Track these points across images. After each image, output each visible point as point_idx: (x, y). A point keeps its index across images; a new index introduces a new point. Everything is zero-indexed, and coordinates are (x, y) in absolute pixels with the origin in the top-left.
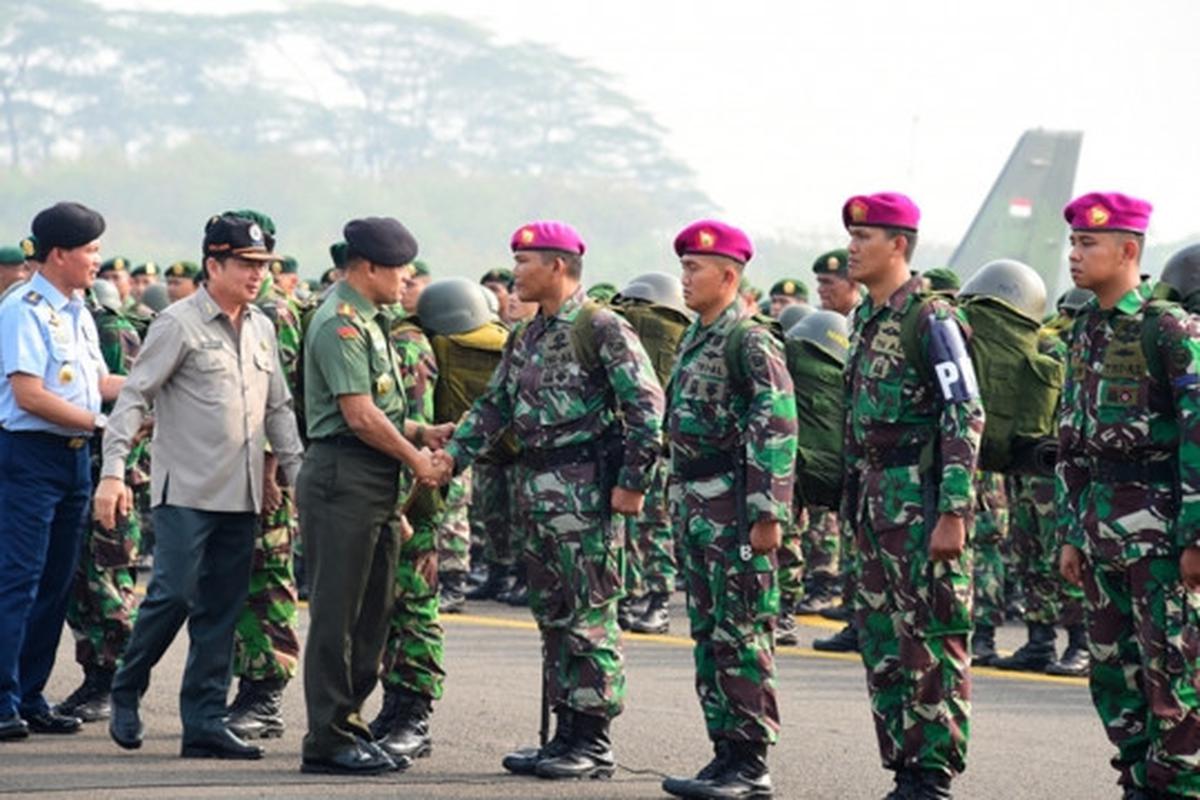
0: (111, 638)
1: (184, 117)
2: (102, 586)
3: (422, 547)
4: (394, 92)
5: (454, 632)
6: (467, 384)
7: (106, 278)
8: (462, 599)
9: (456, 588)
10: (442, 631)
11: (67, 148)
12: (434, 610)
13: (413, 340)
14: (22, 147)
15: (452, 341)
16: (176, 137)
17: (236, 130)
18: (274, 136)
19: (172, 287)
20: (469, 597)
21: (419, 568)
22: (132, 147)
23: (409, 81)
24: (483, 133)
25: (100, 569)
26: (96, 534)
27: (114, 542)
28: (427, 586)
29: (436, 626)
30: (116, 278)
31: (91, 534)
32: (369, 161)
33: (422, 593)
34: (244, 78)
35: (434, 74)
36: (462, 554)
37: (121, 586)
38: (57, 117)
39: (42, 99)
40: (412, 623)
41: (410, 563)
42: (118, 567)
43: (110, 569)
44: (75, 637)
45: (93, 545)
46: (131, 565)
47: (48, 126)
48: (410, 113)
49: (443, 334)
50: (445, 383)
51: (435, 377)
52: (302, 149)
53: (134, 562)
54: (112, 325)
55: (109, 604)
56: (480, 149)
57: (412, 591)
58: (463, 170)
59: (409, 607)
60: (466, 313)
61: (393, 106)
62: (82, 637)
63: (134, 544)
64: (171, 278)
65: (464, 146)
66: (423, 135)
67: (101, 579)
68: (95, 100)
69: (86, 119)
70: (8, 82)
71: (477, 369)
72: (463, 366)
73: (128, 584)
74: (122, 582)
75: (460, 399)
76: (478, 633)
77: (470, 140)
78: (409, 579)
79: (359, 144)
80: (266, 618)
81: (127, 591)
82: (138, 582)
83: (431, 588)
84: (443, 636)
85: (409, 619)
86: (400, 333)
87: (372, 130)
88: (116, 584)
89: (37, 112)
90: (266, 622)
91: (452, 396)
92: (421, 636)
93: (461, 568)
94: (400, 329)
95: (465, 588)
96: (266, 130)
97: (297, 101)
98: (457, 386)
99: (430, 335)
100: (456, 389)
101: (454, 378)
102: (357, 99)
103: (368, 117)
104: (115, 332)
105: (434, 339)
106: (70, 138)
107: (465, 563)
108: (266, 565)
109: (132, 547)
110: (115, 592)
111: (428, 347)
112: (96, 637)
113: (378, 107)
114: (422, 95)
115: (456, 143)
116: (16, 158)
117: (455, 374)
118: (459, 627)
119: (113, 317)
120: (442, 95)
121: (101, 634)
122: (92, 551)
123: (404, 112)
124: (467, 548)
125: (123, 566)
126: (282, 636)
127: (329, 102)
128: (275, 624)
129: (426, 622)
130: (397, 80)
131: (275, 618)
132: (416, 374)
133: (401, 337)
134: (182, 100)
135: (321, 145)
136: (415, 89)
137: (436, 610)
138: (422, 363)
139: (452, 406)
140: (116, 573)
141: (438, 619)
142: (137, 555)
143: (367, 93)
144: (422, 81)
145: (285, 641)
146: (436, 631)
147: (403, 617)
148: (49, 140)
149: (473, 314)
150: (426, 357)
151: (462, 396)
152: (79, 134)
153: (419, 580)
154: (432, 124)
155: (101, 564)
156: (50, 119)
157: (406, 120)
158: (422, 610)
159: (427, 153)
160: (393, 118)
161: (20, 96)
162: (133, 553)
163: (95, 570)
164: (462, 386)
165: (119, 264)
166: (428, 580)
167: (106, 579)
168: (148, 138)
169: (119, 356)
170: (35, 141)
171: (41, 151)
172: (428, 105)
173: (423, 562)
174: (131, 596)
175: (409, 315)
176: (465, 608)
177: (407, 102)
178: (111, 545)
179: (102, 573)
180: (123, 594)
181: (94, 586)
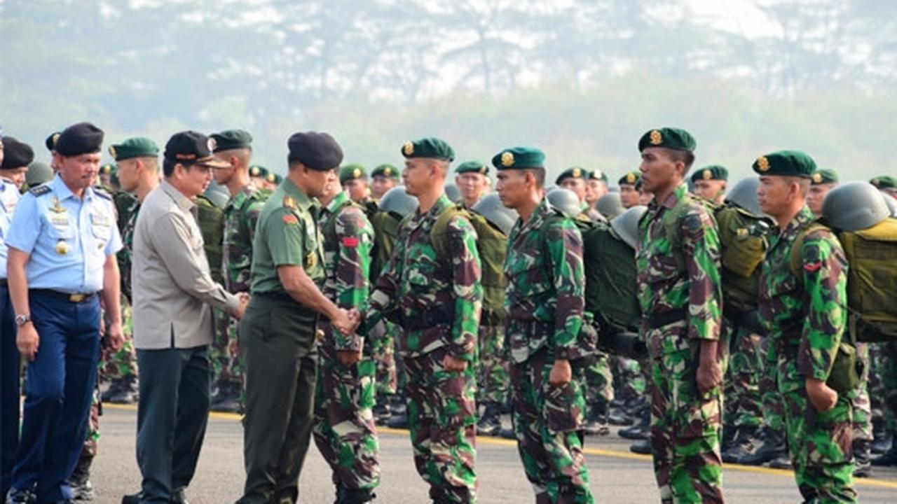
0: (565, 492)
1: (627, 49)
2: (555, 446)
3: (838, 419)
4: (809, 23)
5: (863, 494)
6: (874, 273)
7: (565, 185)
8: (868, 464)
9: (863, 455)
10: (855, 494)
11: (529, 78)
12: (847, 475)
13: (824, 238)
14: (493, 77)
15: (860, 237)
16: (621, 66)
17: (670, 60)
18: (702, 64)
19: (625, 193)
20: (874, 463)
21: (835, 438)
22: (583, 75)
23: (821, 14)
24: (886, 57)
25: (552, 433)
26: (548, 403)
27: (563, 410)
28: (842, 453)
29: (850, 490)
30: (573, 184)
31: (543, 403)
32: (784, 83)
33: (838, 460)
34: (679, 15)
35: (844, 7)
36: (864, 424)
37: (571, 447)
38: (521, 50)
39: (510, 36)
40: (828, 485)
41: (828, 433)
42: (567, 431)
43: (560, 433)
44: (535, 490)
45: (545, 412)
46: (578, 428)
47: (514, 59)
48: (823, 41)
49: (848, 231)
50: (854, 273)
51: (846, 268)
52: (726, 74)
53: (581, 426)
54: (557, 224)
55: (562, 462)
56: (884, 71)
57: (829, 457)
58: (867, 90)
59: (826, 472)
60: (868, 211)
61: (807, 35)
62: (540, 490)
63: (580, 411)
64: (624, 186)
65: (870, 69)
66: (833, 60)
67: (554, 441)
68: (553, 36)
69: (545, 53)
70: (483, 23)
71: (882, 259)
72: (868, 257)
73: (577, 445)
74: (572, 444)
75: (869, 286)
76: (883, 495)
77: (875, 64)
78: (827, 447)
79: (777, 68)
80: (698, 478)
81: (576, 450)
82: (585, 445)
83: (846, 455)
84: (856, 499)
85: (825, 483)
86: (812, 233)
87: (787, 56)
88: (567, 445)
89: (505, 47)
90: (698, 481)
91: (863, 285)
92: (836, 497)
93: (865, 437)
94: (812, 229)
95: (870, 455)
96: (696, 59)
97: (721, 33)
98: (867, 277)
99: (837, 232)
100: (864, 278)
101: (861, 268)
102: (774, 30)
103: (785, 46)
104: (558, 229)
105: (841, 235)
106: (532, 70)
107: (868, 432)
108: (704, 434)
109: (577, 414)
110: (566, 452)
111: (837, 243)
112: (553, 491)
113: (794, 36)
114: (833, 26)
115: (861, 66)
116: (487, 85)
117: (862, 264)
118: (867, 489)
119: (560, 219)
120: (850, 26)
121: (557, 489)
122: (545, 417)
123: (817, 40)
124: (869, 418)
125: (572, 430)
126: (709, 493)
127: (751, 34)
128: (706, 484)
129: (841, 486)
130: (811, 13)
131: (705, 478)
132: (829, 267)
133: (812, 236)
134: (626, 34)
135: (743, 71)
136: (827, 20)
137: (850, 475)
138: (833, 257)
139: (862, 292)
140: (566, 435)
141: (852, 482)
142: (583, 421)
143: (784, 25)
144: (834, 13)
145: (712, 498)
146: (850, 494)
147: (820, 480)
148: (515, 70)
149: (873, 212)
150: (837, 251)
151: (870, 284)
152: (539, 65)
153: (835, 447)
154: (843, 50)
155: (553, 429)
156: (516, 53)
157: (818, 48)
158: (838, 475)
159: (837, 76)
160: (806, 46)
161: (492, 34)
162: (579, 419)
163: (548, 433)
164: (870, 276)
165: (577, 172)
166: (843, 448)
167: (557, 440)
168: (595, 68)
169: (562, 250)
170: (503, 72)
171: (508, 81)
172: (839, 33)
173: (839, 433)
174: (580, 455)
175: (818, 217)
176: (871, 472)
177: (819, 32)
178: (561, 412)
179: (554, 436)
180: (573, 453)
181: (549, 447)
